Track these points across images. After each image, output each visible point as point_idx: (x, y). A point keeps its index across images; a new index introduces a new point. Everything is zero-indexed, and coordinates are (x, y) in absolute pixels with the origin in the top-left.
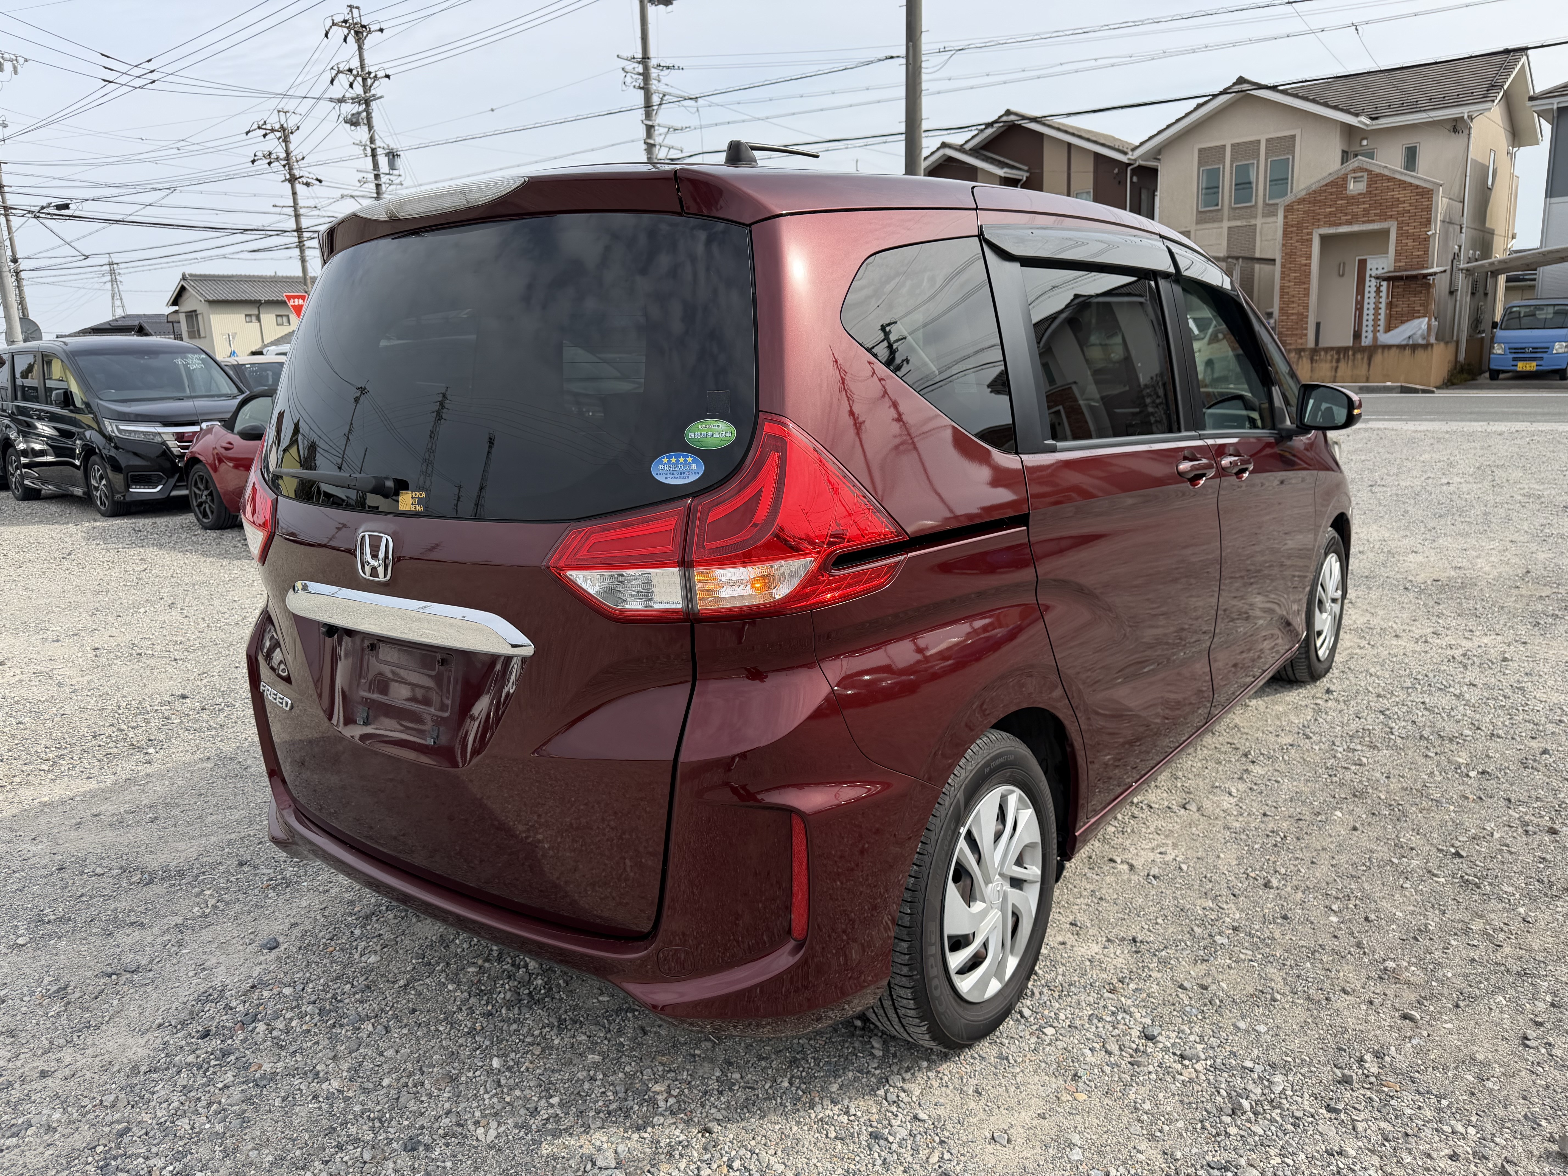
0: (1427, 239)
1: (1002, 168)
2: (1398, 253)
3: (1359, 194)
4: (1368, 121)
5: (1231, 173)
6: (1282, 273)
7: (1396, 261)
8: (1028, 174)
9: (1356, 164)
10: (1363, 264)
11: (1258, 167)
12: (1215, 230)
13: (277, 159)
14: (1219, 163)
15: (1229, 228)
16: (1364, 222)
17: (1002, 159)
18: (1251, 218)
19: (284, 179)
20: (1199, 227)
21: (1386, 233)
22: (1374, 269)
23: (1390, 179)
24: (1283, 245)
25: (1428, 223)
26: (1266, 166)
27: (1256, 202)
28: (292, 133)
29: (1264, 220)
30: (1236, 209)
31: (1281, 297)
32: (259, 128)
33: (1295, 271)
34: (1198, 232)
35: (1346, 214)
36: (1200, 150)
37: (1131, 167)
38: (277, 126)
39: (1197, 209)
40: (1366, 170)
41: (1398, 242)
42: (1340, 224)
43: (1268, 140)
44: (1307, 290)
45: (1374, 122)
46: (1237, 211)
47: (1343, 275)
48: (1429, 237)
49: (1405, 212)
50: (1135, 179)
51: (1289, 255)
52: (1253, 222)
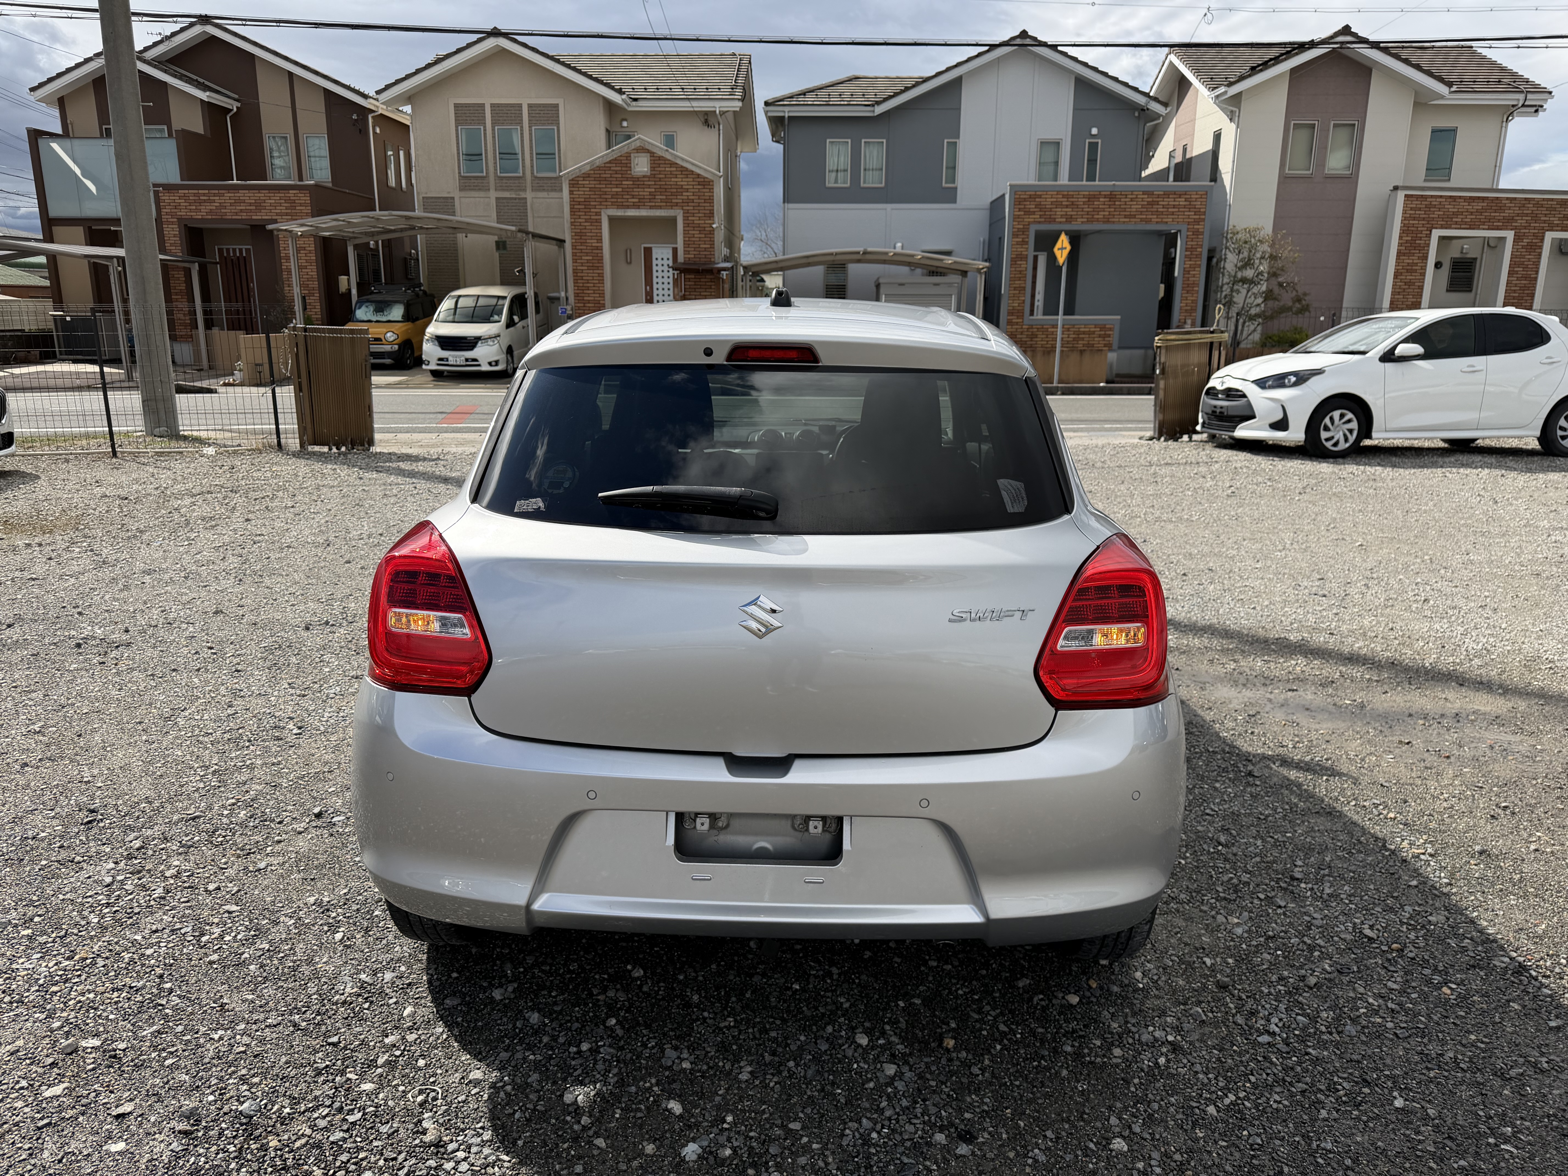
0: (712, 231)
1: (205, 91)
2: (686, 244)
3: (644, 177)
4: (629, 101)
5: (494, 137)
6: (574, 254)
7: (686, 252)
8: (239, 105)
9: (638, 144)
10: (648, 252)
11: (522, 134)
12: (482, 200)
14: (479, 124)
15: (497, 198)
16: (651, 207)
17: (201, 80)
18: (520, 190)
20: (463, 194)
21: (674, 220)
22: (660, 259)
23: (673, 164)
24: (572, 224)
25: (711, 215)
26: (530, 134)
27: (524, 173)
29: (534, 194)
30: (502, 178)
31: (575, 282)
33: (587, 254)
34: (463, 200)
35: (633, 197)
36: (456, 106)
37: (373, 115)
39: (460, 173)
40: (648, 151)
41: (685, 232)
42: (628, 207)
43: (530, 106)
44: (601, 275)
45: (634, 103)
46: (504, 181)
47: (631, 263)
48: (713, 230)
49: (688, 201)
50: (378, 130)
51: (579, 236)
52: (523, 195)
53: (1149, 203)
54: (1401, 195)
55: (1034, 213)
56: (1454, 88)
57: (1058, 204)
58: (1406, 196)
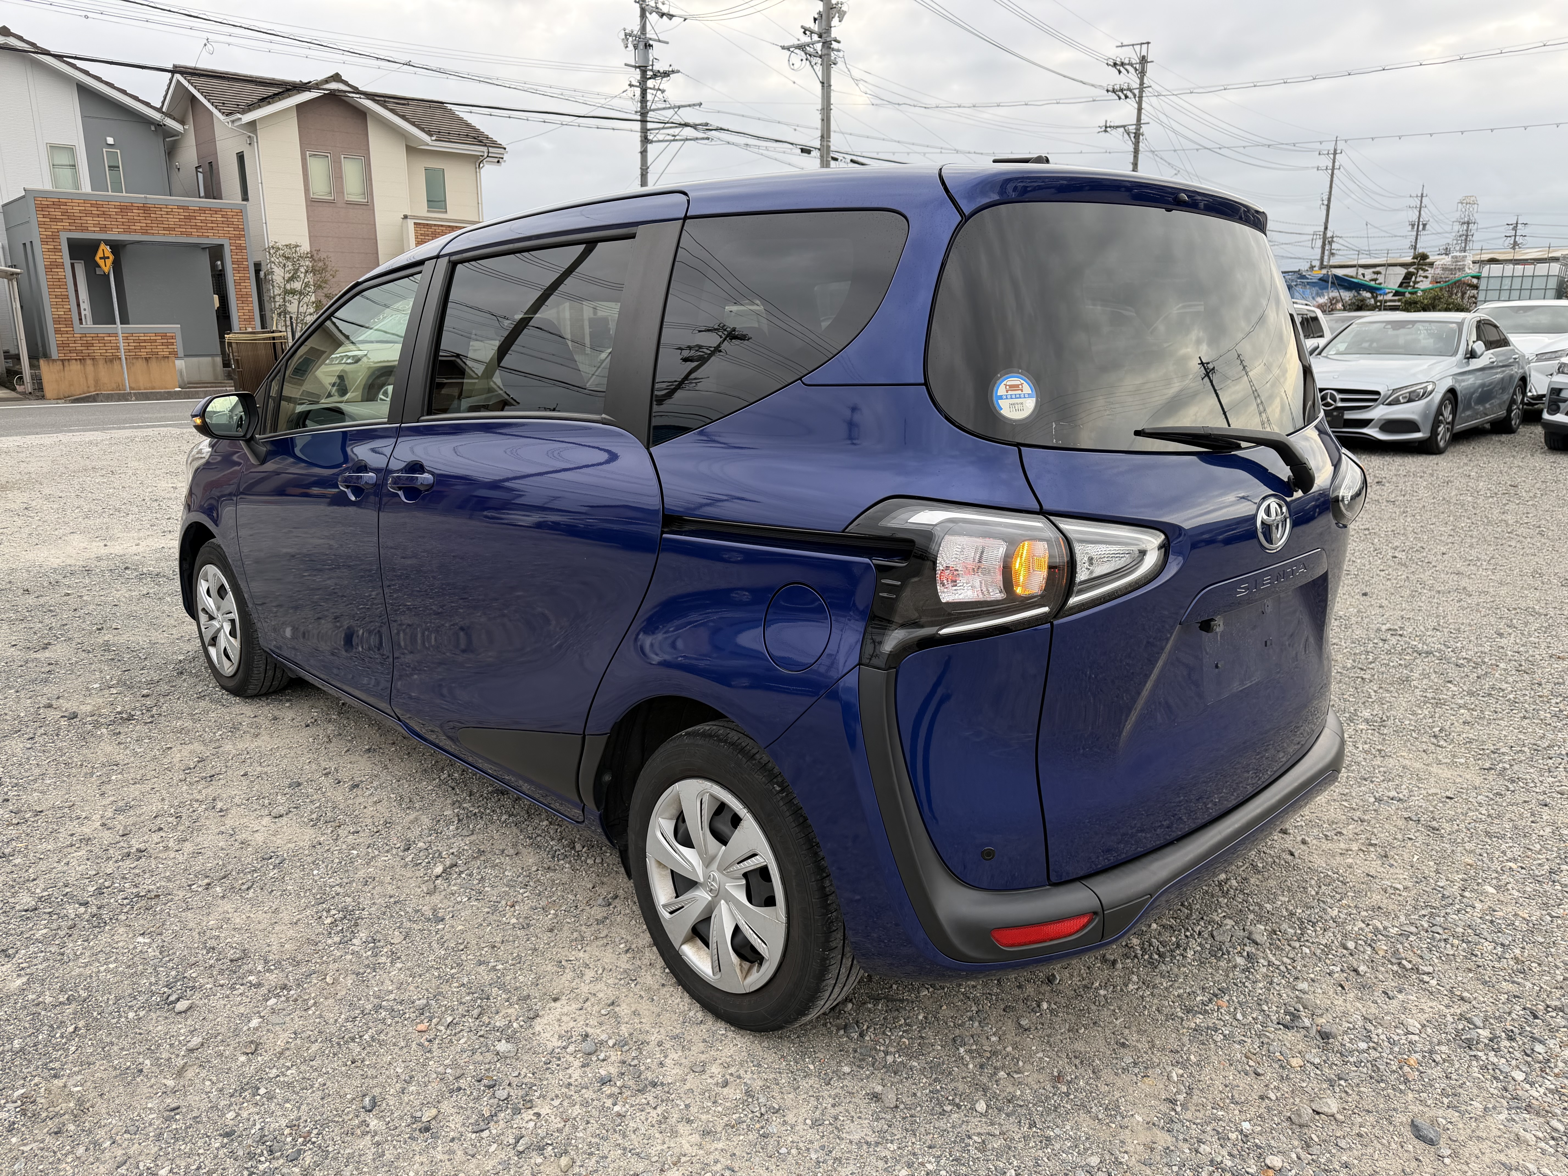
53: (186, 218)
54: (410, 223)
55: (62, 220)
56: (434, 138)
57: (88, 214)
58: (415, 223)
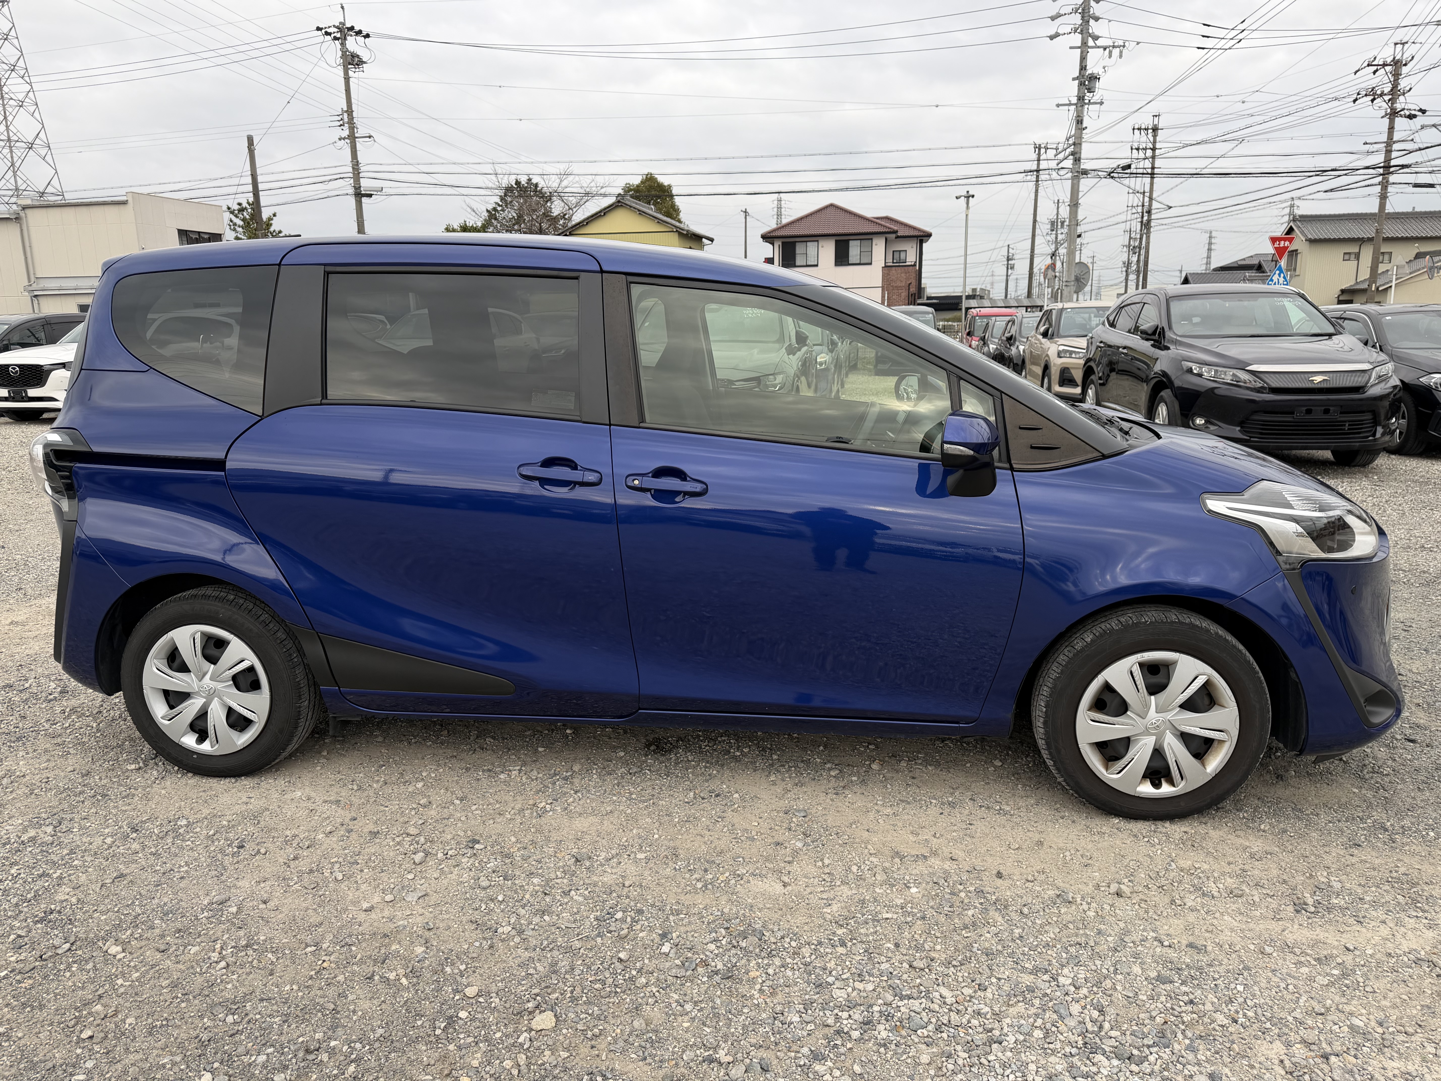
13: (1382, 95)
19: (1384, 114)
28: (1405, 65)
32: (1368, 65)
38: (1389, 60)
